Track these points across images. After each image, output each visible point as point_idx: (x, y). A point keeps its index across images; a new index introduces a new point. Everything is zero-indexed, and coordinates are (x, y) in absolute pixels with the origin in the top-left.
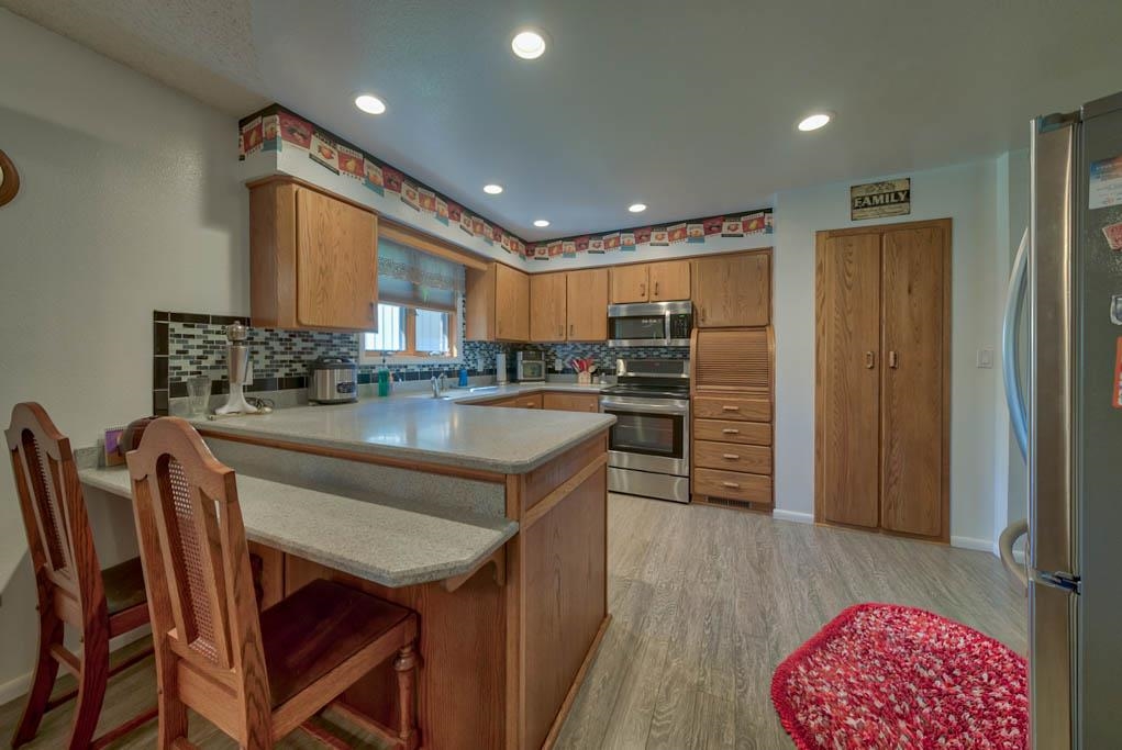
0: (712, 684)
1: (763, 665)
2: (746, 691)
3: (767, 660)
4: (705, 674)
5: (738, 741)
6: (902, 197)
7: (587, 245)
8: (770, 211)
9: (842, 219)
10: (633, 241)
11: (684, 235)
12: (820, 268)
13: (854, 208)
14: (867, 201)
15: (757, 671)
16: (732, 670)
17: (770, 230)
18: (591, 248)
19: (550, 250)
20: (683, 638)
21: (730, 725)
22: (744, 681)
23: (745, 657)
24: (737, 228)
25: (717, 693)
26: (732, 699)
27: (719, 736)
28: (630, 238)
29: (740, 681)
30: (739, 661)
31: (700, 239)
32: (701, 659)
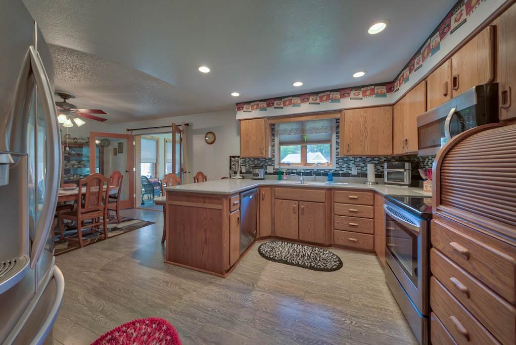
0: (180, 302)
1: (181, 325)
2: (172, 313)
3: (184, 329)
4: (186, 301)
5: (155, 303)
15: (179, 321)
16: (184, 311)
20: (208, 298)
21: (161, 302)
22: (177, 314)
23: (189, 319)
25: (175, 302)
26: (171, 307)
27: (160, 298)
29: (177, 312)
30: (188, 316)
32: (193, 302)
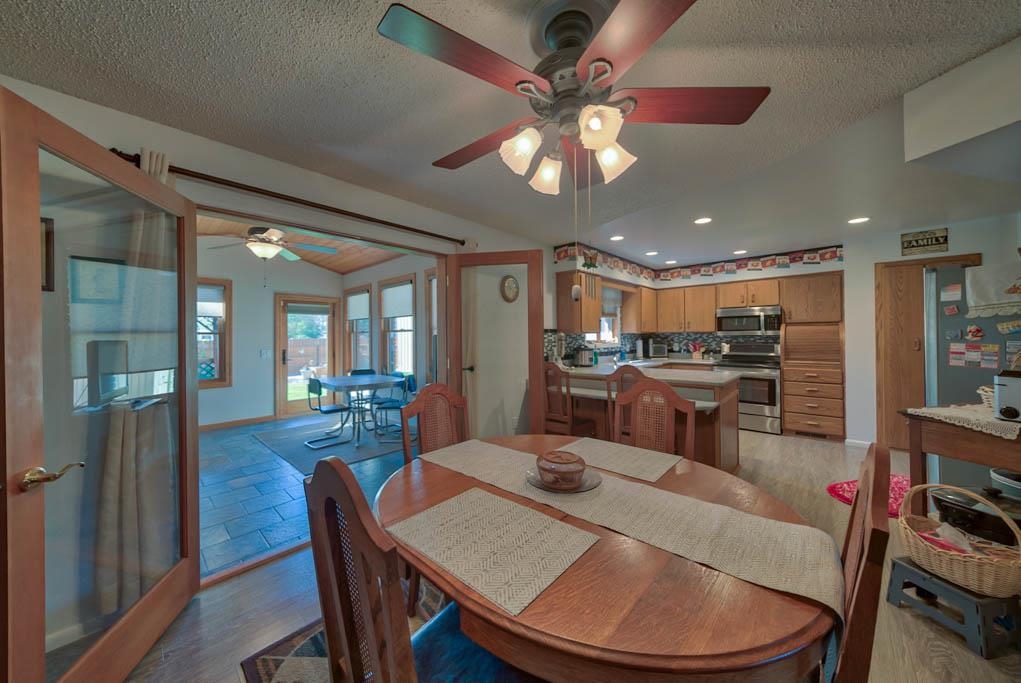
6: (942, 240)
7: (699, 271)
8: (841, 246)
9: (895, 254)
10: (735, 268)
11: (773, 263)
12: (878, 287)
13: (904, 248)
14: (915, 244)
17: (841, 258)
18: (702, 272)
19: (672, 274)
24: (815, 258)
28: (733, 266)
31: (787, 266)
